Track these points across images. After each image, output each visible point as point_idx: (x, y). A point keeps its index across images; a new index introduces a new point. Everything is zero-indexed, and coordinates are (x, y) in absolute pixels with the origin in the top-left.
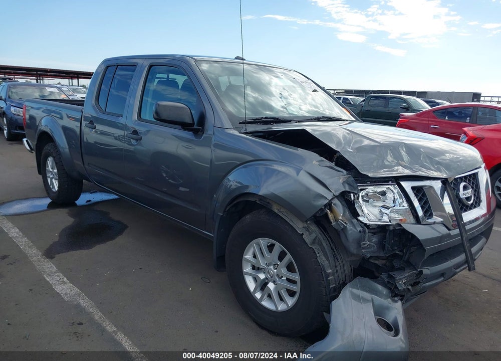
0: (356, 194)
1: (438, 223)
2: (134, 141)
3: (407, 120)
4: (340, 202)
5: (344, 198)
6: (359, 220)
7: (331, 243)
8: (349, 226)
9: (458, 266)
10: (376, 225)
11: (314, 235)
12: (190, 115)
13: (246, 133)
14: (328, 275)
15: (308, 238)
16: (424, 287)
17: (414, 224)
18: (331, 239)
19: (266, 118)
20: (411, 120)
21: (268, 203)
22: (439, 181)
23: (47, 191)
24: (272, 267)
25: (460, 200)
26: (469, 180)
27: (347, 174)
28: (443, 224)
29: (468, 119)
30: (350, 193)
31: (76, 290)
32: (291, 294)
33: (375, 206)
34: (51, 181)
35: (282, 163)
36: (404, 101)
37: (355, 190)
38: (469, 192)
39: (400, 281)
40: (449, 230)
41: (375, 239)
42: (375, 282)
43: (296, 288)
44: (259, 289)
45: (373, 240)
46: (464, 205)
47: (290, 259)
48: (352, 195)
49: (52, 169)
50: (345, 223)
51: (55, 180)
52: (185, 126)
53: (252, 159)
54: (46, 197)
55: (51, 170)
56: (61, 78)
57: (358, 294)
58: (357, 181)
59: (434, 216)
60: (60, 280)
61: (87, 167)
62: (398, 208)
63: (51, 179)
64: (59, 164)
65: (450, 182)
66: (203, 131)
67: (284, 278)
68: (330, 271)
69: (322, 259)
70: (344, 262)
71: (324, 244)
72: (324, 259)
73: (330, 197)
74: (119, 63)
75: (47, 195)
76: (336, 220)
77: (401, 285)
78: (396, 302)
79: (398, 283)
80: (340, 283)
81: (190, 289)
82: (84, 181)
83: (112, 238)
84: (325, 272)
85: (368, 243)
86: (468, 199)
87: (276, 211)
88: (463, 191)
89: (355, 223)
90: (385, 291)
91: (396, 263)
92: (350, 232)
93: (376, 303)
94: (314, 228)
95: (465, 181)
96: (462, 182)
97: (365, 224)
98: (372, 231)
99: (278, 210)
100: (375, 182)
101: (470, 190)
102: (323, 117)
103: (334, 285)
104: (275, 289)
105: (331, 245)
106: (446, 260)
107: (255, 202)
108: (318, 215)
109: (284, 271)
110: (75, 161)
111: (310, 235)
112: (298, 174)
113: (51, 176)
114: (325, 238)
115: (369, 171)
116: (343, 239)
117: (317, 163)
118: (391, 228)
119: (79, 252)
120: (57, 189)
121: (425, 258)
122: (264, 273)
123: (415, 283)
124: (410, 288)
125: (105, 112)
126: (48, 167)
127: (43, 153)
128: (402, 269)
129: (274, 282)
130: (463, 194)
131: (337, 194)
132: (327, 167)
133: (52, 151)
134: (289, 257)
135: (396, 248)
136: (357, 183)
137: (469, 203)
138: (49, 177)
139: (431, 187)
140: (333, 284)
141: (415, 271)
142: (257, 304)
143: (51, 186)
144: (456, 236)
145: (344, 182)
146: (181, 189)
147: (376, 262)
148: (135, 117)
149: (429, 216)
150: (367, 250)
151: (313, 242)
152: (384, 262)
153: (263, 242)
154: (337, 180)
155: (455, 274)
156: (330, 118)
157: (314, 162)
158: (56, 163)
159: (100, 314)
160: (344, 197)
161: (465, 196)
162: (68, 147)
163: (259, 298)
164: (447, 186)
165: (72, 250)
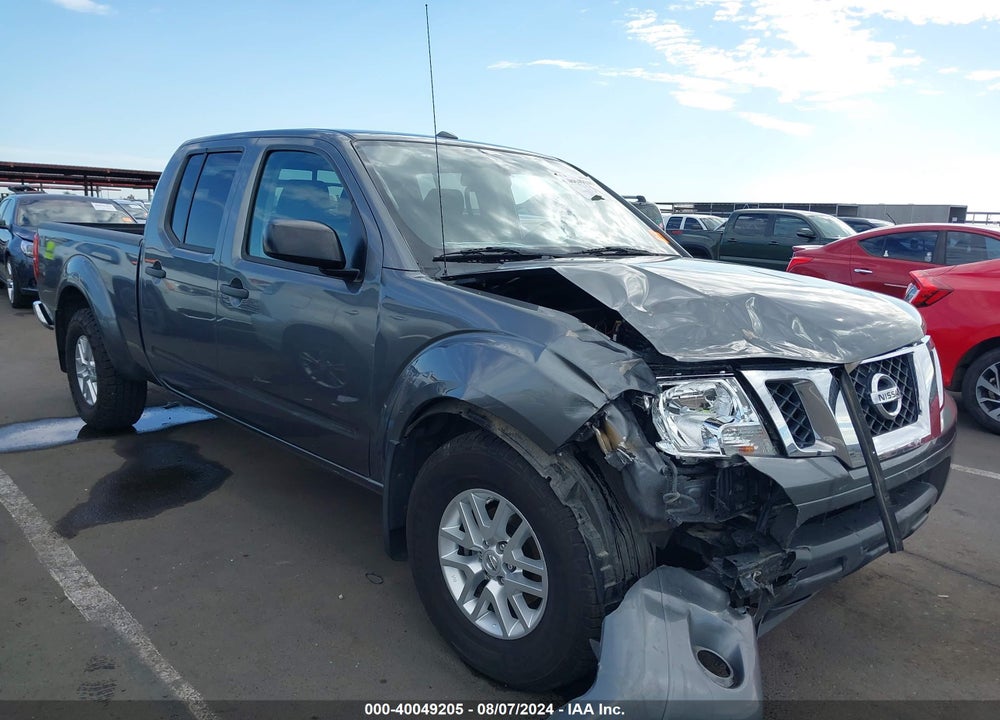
0: (654, 396)
1: (825, 455)
2: (235, 300)
3: (810, 259)
4: (622, 413)
5: (631, 405)
6: (659, 450)
7: (607, 496)
8: (639, 461)
9: (872, 544)
10: (695, 458)
11: (571, 482)
12: (337, 246)
13: (446, 279)
14: (600, 562)
15: (560, 488)
16: (801, 588)
17: (774, 457)
18: (608, 488)
19: (489, 249)
20: (815, 259)
21: (484, 417)
22: (827, 370)
23: (76, 403)
24: (494, 548)
25: (873, 409)
26: (894, 369)
27: (635, 357)
28: (835, 457)
29: (929, 254)
30: (641, 394)
31: (112, 599)
32: (533, 602)
33: (696, 422)
34: (85, 385)
35: (507, 336)
36: (805, 221)
37: (650, 389)
38: (893, 393)
39: (747, 574)
40: (848, 468)
41: (694, 488)
42: (698, 576)
43: (541, 590)
44: (471, 593)
45: (691, 490)
46: (880, 417)
47: (528, 532)
48: (646, 398)
49: (86, 359)
50: (631, 455)
51: (93, 381)
52: (330, 268)
53: (452, 329)
54: (76, 416)
55: (84, 362)
56: (134, 188)
57: (659, 600)
58: (655, 371)
59: (817, 442)
60: (82, 581)
61: (149, 353)
62: (741, 423)
63: (85, 379)
64: (96, 349)
65: (849, 371)
66: (361, 277)
67: (519, 571)
68: (604, 554)
69: (589, 530)
70: (635, 534)
71: (593, 500)
72: (592, 528)
73: (599, 402)
74: (212, 147)
75: (76, 413)
76: (614, 448)
77: (750, 583)
78: (739, 616)
79: (744, 577)
80: (627, 578)
81: (341, 596)
82: (148, 382)
83: (197, 496)
84: (594, 555)
85: (678, 495)
86: (890, 406)
87: (499, 433)
88: (879, 390)
89: (652, 456)
90: (718, 595)
91: (739, 539)
92: (641, 473)
93: (697, 619)
94: (572, 466)
95: (883, 371)
96: (877, 372)
97: (673, 458)
98: (689, 471)
99: (503, 431)
100: (692, 372)
101: (895, 389)
102: (608, 249)
103: (614, 583)
104: (503, 593)
105: (606, 500)
106: (846, 531)
107: (458, 416)
108: (578, 440)
109: (517, 555)
110: (129, 343)
111: (564, 479)
112: (536, 358)
113: (85, 375)
114: (595, 486)
115: (677, 350)
116: (629, 489)
117: (575, 335)
118: (726, 465)
119: (127, 523)
120: (95, 399)
121: (798, 526)
122: (481, 560)
123: (781, 578)
124: (770, 588)
125: (183, 245)
126: (79, 356)
127: (69, 331)
128: (752, 550)
129: (500, 579)
130: (877, 396)
131: (614, 396)
132: (596, 342)
133: (85, 324)
134: (525, 526)
135: (740, 507)
136: (655, 375)
137: (891, 414)
138: (81, 377)
139: (809, 382)
140: (612, 581)
141: (780, 554)
142: (466, 624)
143: (85, 395)
144: (862, 481)
145: (628, 372)
146: (342, 399)
147: (701, 535)
148: (238, 252)
149: (807, 440)
150: (679, 510)
151: (571, 495)
152: (717, 534)
153: (478, 497)
154: (615, 370)
155: (868, 560)
156: (623, 251)
157: (569, 333)
158: (93, 348)
159: (151, 647)
160: (629, 401)
161: (882, 401)
162: (114, 316)
163: (471, 613)
164: (843, 380)
165: (113, 521)
